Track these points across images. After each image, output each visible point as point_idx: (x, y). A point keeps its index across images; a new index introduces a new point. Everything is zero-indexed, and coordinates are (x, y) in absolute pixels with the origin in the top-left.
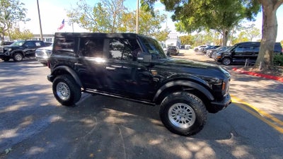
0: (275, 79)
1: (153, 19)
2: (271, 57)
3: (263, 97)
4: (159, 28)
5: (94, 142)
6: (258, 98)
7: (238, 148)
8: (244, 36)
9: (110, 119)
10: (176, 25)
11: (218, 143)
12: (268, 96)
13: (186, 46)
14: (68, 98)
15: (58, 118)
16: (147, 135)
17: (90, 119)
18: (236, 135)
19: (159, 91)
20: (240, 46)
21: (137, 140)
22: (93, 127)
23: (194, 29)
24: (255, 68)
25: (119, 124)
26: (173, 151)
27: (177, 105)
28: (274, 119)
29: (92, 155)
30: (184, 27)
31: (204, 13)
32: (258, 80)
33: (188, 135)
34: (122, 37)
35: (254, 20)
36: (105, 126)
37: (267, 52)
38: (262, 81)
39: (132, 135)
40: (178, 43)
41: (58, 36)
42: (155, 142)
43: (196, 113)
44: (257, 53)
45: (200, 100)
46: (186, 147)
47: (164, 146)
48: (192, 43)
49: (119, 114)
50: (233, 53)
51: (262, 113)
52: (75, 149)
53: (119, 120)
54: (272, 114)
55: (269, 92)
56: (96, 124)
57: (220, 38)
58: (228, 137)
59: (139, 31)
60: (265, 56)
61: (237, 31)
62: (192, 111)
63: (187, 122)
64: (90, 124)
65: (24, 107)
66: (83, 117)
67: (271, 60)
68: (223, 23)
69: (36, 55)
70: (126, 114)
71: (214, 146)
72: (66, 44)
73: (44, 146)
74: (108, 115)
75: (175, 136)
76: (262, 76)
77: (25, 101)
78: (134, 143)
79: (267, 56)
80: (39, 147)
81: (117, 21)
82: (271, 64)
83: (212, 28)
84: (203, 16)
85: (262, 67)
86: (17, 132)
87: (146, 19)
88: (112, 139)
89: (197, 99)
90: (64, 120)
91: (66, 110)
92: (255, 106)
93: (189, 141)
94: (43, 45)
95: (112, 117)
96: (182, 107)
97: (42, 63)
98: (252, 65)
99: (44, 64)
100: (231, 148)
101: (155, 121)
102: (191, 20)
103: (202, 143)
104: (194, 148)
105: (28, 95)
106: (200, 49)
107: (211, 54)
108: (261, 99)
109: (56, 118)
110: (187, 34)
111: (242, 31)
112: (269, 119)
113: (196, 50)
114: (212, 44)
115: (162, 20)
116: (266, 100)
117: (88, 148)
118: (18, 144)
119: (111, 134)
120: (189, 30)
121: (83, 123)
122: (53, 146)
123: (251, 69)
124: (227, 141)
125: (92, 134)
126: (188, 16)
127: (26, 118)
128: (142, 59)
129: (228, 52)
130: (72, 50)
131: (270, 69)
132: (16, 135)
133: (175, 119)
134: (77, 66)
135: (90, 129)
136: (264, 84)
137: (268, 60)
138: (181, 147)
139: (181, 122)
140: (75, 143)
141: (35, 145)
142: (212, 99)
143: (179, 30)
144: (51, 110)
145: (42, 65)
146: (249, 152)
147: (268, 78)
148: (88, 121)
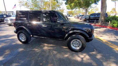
0: (106, 27)
1: (57, 4)
2: (104, 19)
3: (103, 34)
4: (60, 8)
5: (41, 58)
6: (101, 35)
7: (98, 55)
8: (93, 11)
9: (46, 48)
10: (67, 7)
11: (90, 54)
12: (105, 34)
13: (71, 15)
14: (25, 40)
15: (22, 49)
16: (62, 53)
17: (37, 48)
18: (96, 50)
19: (67, 35)
20: (92, 15)
21: (59, 56)
22: (39, 52)
23: (74, 8)
24: (99, 23)
25: (50, 50)
26: (74, 59)
27: (74, 40)
28: (109, 43)
29: (41, 64)
30: (70, 7)
31: (78, 2)
32: (100, 28)
33: (79, 52)
34: (49, 12)
35: (98, 4)
36: (44, 51)
37: (103, 17)
38: (102, 28)
39: (57, 54)
40: (67, 14)
41: (18, 12)
42: (66, 56)
43: (82, 43)
44: (99, 17)
45: (83, 38)
46: (79, 56)
47: (70, 57)
48: (73, 14)
49: (49, 46)
50: (90, 18)
51: (104, 41)
52: (33, 63)
53: (49, 48)
54: (107, 41)
55: (105, 32)
56: (40, 50)
57: (84, 12)
58: (94, 51)
59: (52, 9)
60: (102, 19)
61: (90, 9)
62: (80, 42)
63: (78, 46)
64: (37, 51)
65: (4, 46)
66: (34, 48)
67: (104, 20)
68: (85, 6)
69: (5, 21)
70: (52, 45)
71: (89, 55)
72: (22, 16)
73: (18, 63)
74: (44, 46)
75: (74, 52)
76: (101, 26)
77: (4, 43)
78: (58, 57)
79: (103, 18)
80: (16, 63)
81: (42, 5)
82: (104, 22)
83: (81, 8)
84: (78, 3)
85: (101, 23)
86: (4, 58)
87: (54, 4)
88: (48, 56)
89: (82, 37)
90: (25, 50)
91: (25, 46)
92: (101, 38)
93: (80, 54)
94: (7, 16)
95: (46, 47)
96: (76, 41)
97: (8, 25)
98: (97, 22)
99: (9, 25)
100: (95, 55)
101: (65, 47)
102: (73, 4)
103: (85, 54)
104: (82, 56)
105: (5, 40)
106: (76, 16)
107: (81, 18)
108: (103, 35)
109: (21, 50)
110: (71, 10)
111: (92, 9)
112: (107, 43)
113: (75, 17)
114: (81, 14)
115: (61, 4)
116: (104, 36)
117: (39, 61)
118: (6, 63)
119: (47, 54)
120: (72, 9)
121: (34, 51)
122: (22, 62)
123: (97, 24)
124: (94, 53)
125: (39, 55)
126: (72, 3)
127: (7, 51)
128: (59, 22)
129: (88, 17)
130: (25, 19)
131: (104, 24)
132: (3, 59)
133: (73, 46)
134: (28, 26)
135: (38, 53)
136: (102, 29)
137: (103, 20)
138: (77, 57)
139: (76, 47)
140: (33, 59)
141: (14, 63)
142: (88, 37)
143: (68, 9)
144: (18, 46)
145: (8, 26)
146: (102, 56)
147: (103, 27)
148: (36, 50)
